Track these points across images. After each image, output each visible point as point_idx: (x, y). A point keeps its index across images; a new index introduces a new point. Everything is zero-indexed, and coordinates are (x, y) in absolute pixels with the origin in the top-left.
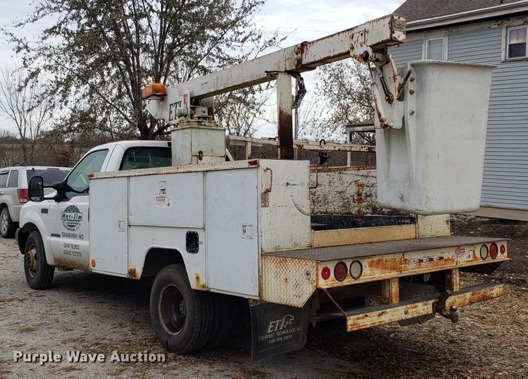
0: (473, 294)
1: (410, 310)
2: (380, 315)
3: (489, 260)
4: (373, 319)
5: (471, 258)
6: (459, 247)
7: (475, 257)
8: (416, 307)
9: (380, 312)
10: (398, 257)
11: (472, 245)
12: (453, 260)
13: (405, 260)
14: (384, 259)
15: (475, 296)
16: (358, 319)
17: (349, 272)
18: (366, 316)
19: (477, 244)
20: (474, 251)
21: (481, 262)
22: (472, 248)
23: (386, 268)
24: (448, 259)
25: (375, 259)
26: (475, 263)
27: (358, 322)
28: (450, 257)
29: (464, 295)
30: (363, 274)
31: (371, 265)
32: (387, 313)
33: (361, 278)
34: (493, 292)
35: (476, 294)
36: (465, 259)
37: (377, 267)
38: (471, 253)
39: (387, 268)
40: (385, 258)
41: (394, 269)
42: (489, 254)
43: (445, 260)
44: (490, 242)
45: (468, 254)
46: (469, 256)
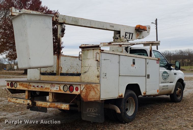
1: (25, 101)
2: (16, 100)
3: (68, 92)
4: (14, 100)
5: (58, 90)
6: (52, 84)
7: (60, 90)
8: (27, 101)
10: (28, 83)
11: (59, 84)
12: (49, 89)
13: (30, 85)
15: (52, 105)
18: (12, 99)
19: (61, 84)
20: (60, 87)
21: (63, 92)
23: (24, 87)
24: (47, 88)
25: (21, 83)
26: (60, 92)
28: (48, 87)
29: (47, 103)
31: (19, 85)
32: (18, 100)
33: (16, 88)
34: (62, 106)
35: (53, 104)
36: (55, 89)
37: (21, 86)
38: (58, 88)
40: (24, 83)
41: (26, 87)
42: (68, 90)
43: (46, 88)
44: (69, 84)
45: (56, 88)
46: (57, 89)
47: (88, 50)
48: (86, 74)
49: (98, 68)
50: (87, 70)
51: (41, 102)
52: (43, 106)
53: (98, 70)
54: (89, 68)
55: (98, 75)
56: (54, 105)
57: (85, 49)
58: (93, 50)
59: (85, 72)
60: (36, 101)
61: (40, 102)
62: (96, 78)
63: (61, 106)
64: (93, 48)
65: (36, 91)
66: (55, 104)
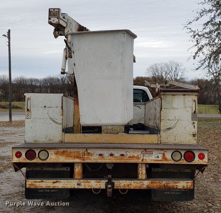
0: (152, 183)
2: (54, 183)
3: (183, 162)
4: (48, 184)
5: (160, 158)
6: (145, 149)
7: (164, 158)
8: (89, 182)
9: (55, 181)
11: (162, 149)
12: (138, 158)
13: (89, 153)
14: (69, 151)
16: (35, 182)
17: (37, 156)
18: (42, 181)
19: (167, 149)
20: (164, 154)
21: (172, 162)
22: (162, 152)
24: (133, 157)
25: (61, 150)
27: (35, 183)
28: (136, 155)
30: (49, 158)
31: (56, 154)
32: (60, 182)
33: (47, 160)
36: (153, 158)
37: (62, 155)
38: (160, 155)
39: (71, 157)
41: (77, 157)
42: (183, 158)
43: (130, 157)
44: (184, 150)
45: (156, 156)
46: (158, 157)
47: (172, 95)
48: (171, 131)
49: (194, 122)
50: (172, 125)
51: (128, 181)
52: (133, 188)
53: (194, 126)
54: (176, 122)
55: (194, 133)
56: (159, 184)
57: (168, 93)
58: (182, 96)
59: (169, 129)
60: (114, 181)
61: (124, 181)
62: (191, 137)
63: (177, 184)
64: (184, 93)
65: (105, 164)
66: (161, 182)
